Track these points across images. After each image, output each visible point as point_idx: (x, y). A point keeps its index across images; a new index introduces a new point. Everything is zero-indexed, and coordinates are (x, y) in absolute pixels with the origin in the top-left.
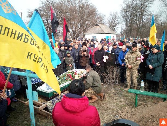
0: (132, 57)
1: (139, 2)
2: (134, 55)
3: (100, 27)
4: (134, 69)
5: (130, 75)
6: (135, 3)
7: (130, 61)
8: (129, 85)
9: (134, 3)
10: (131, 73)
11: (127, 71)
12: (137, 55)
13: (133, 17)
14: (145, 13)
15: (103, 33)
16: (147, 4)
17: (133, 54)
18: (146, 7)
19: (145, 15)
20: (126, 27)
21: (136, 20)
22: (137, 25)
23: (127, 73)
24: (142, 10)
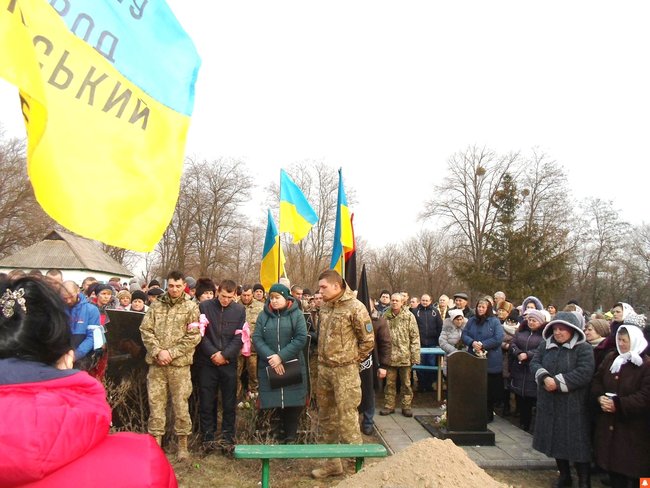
0: (171, 320)
1: (207, 184)
2: (178, 314)
3: (69, 245)
4: (180, 367)
5: (162, 394)
6: (194, 183)
7: (164, 338)
8: (159, 433)
9: (192, 184)
10: (168, 385)
11: (154, 377)
12: (190, 313)
13: (188, 226)
14: (225, 219)
15: (82, 270)
16: (231, 192)
17: (173, 311)
18: (229, 200)
19: (226, 225)
20: (164, 257)
21: (198, 238)
22: (202, 251)
23: (154, 386)
24: (216, 211)
